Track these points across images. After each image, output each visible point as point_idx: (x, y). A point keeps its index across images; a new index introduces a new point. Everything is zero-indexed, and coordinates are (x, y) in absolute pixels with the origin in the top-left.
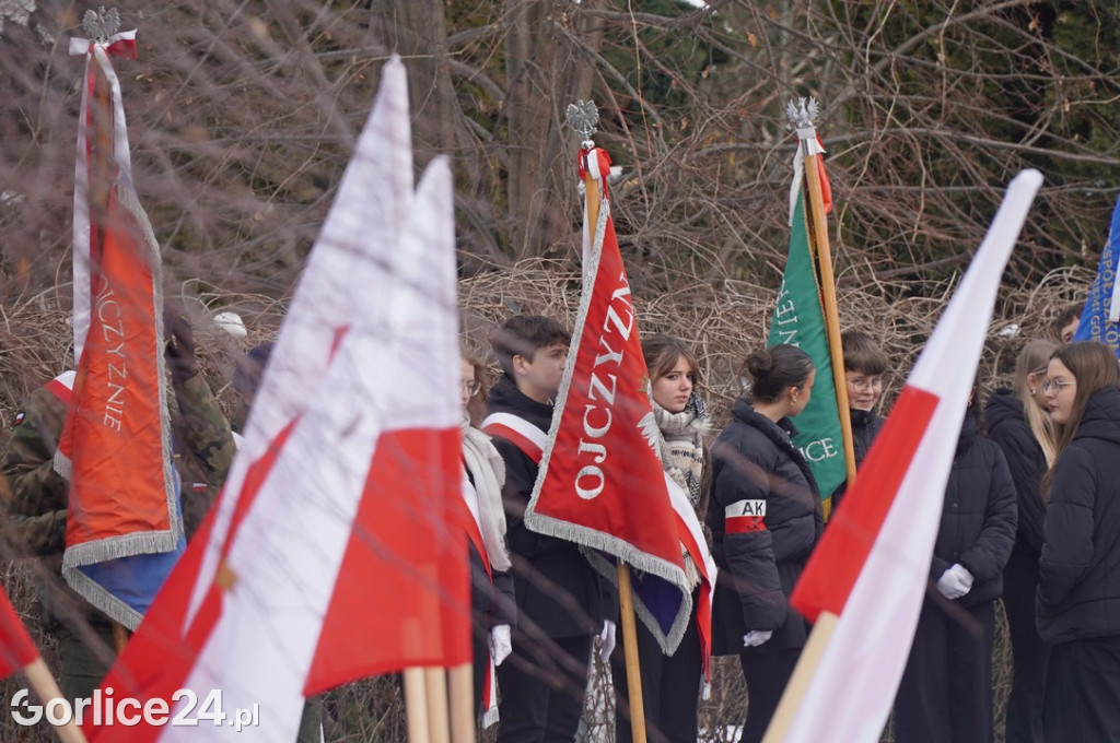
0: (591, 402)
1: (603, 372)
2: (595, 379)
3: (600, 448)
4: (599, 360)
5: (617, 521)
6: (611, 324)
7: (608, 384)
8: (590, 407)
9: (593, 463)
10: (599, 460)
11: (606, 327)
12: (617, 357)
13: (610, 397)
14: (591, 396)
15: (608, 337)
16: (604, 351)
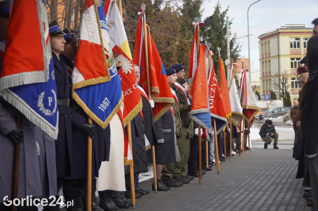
0: (211, 92)
1: (213, 87)
2: (212, 89)
3: (213, 100)
4: (212, 85)
5: (216, 112)
6: (214, 79)
7: (214, 89)
8: (211, 93)
9: (212, 102)
10: (213, 102)
11: (213, 80)
12: (216, 85)
13: (214, 91)
14: (211, 91)
15: (214, 81)
16: (213, 84)
